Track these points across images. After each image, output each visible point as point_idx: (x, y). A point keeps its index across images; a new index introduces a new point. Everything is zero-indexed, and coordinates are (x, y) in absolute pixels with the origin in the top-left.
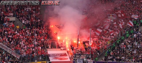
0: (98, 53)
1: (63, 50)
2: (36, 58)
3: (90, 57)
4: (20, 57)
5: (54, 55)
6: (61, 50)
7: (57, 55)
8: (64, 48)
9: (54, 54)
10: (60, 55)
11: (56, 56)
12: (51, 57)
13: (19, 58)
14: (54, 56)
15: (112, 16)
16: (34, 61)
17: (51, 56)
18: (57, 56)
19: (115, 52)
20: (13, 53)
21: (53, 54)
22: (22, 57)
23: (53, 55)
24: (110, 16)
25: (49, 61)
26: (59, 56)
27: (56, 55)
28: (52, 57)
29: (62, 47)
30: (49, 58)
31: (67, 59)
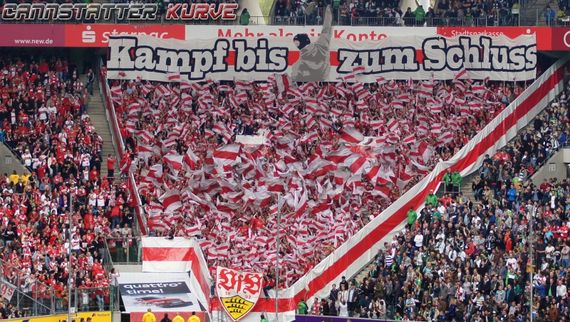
2: (73, 300)
4: (16, 292)
5: (139, 289)
7: (151, 289)
9: (141, 284)
10: (163, 288)
11: (147, 293)
12: (128, 294)
13: (9, 298)
14: (142, 293)
16: (67, 309)
17: (129, 292)
18: (152, 293)
21: (137, 285)
22: (21, 294)
23: (136, 290)
25: (123, 309)
26: (160, 293)
27: (148, 288)
28: (134, 295)
30: (123, 297)
31: (190, 304)
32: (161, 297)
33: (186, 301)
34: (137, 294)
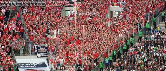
0: (95, 64)
1: (41, 57)
3: (82, 70)
6: (37, 57)
7: (31, 65)
8: (42, 54)
9: (27, 64)
10: (36, 65)
11: (29, 67)
12: (21, 68)
14: (27, 67)
15: (117, 5)
17: (21, 67)
18: (31, 67)
19: (120, 62)
21: (25, 64)
23: (25, 66)
24: (113, 5)
26: (35, 67)
27: (29, 65)
28: (23, 68)
29: (39, 52)
30: (19, 69)
32: (35, 69)
33: (45, 70)
34: (25, 68)
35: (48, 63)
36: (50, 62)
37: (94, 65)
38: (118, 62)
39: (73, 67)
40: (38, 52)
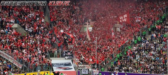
1: (68, 59)
3: (95, 67)
4: (23, 66)
6: (65, 59)
7: (61, 65)
8: (69, 57)
10: (64, 64)
11: (60, 66)
12: (54, 66)
13: (21, 68)
14: (58, 66)
19: (121, 62)
20: (15, 62)
21: (57, 64)
23: (57, 65)
24: (117, 23)
25: (53, 70)
27: (60, 65)
30: (53, 67)
31: (72, 69)
32: (64, 67)
33: (70, 68)
34: (57, 66)
35: (73, 63)
36: (74, 62)
37: (104, 64)
38: (120, 62)
39: (89, 66)
40: (66, 56)
